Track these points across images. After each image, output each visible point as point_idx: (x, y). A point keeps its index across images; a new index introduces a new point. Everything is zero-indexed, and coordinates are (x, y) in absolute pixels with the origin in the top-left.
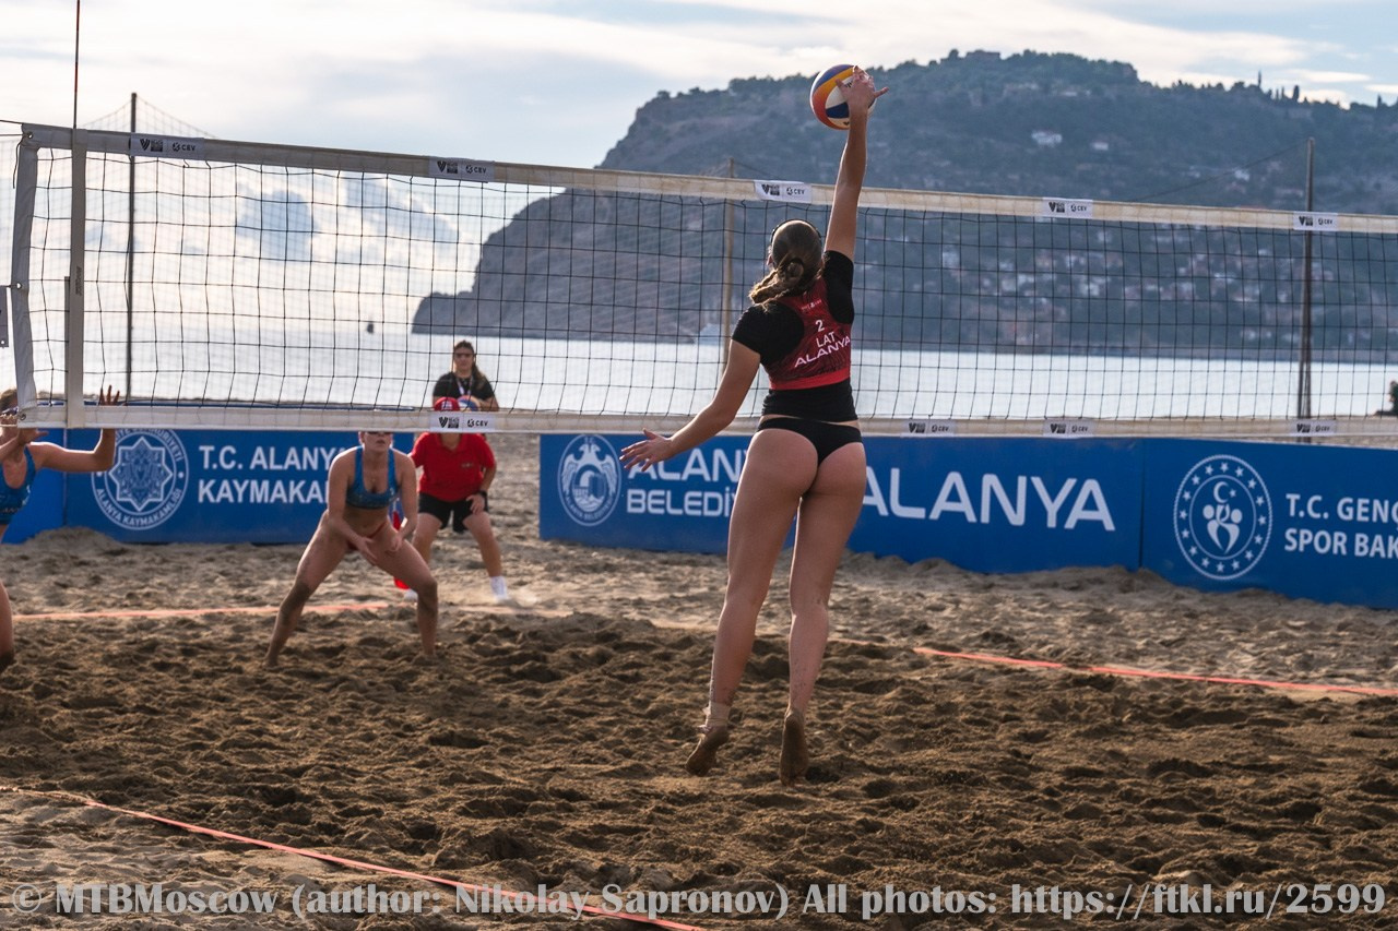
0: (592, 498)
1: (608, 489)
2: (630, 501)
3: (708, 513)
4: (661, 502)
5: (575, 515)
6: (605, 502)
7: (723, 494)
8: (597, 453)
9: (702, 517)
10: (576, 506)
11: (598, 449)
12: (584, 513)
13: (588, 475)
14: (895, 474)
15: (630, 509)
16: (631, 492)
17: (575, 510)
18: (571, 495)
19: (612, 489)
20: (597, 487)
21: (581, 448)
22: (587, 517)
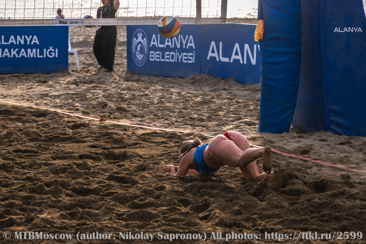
0: (141, 55)
1: (145, 51)
2: (151, 56)
3: (172, 61)
4: (158, 56)
5: (136, 62)
6: (144, 56)
7: (175, 53)
8: (142, 37)
9: (170, 62)
10: (136, 58)
11: (142, 35)
12: (139, 61)
13: (140, 45)
14: (221, 43)
15: (151, 60)
16: (151, 52)
17: (136, 60)
18: (135, 54)
19: (146, 51)
20: (142, 51)
21: (138, 35)
22: (139, 62)
